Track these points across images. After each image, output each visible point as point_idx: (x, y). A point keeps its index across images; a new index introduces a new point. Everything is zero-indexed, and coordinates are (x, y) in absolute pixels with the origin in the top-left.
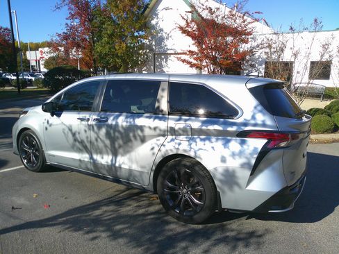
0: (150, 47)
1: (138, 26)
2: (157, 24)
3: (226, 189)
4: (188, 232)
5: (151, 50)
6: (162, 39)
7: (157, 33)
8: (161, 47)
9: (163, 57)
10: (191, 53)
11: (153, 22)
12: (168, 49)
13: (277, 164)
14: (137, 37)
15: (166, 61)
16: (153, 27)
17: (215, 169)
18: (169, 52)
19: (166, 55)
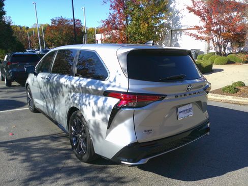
0: (168, 26)
1: (157, 9)
2: (174, 7)
3: (95, 137)
4: (74, 168)
5: (169, 28)
6: (177, 19)
7: (174, 14)
8: (177, 25)
9: (178, 32)
10: (197, 28)
11: (171, 6)
12: (182, 26)
13: (128, 122)
14: (158, 18)
15: (181, 35)
16: (171, 10)
17: (89, 120)
18: (183, 28)
19: (181, 30)
